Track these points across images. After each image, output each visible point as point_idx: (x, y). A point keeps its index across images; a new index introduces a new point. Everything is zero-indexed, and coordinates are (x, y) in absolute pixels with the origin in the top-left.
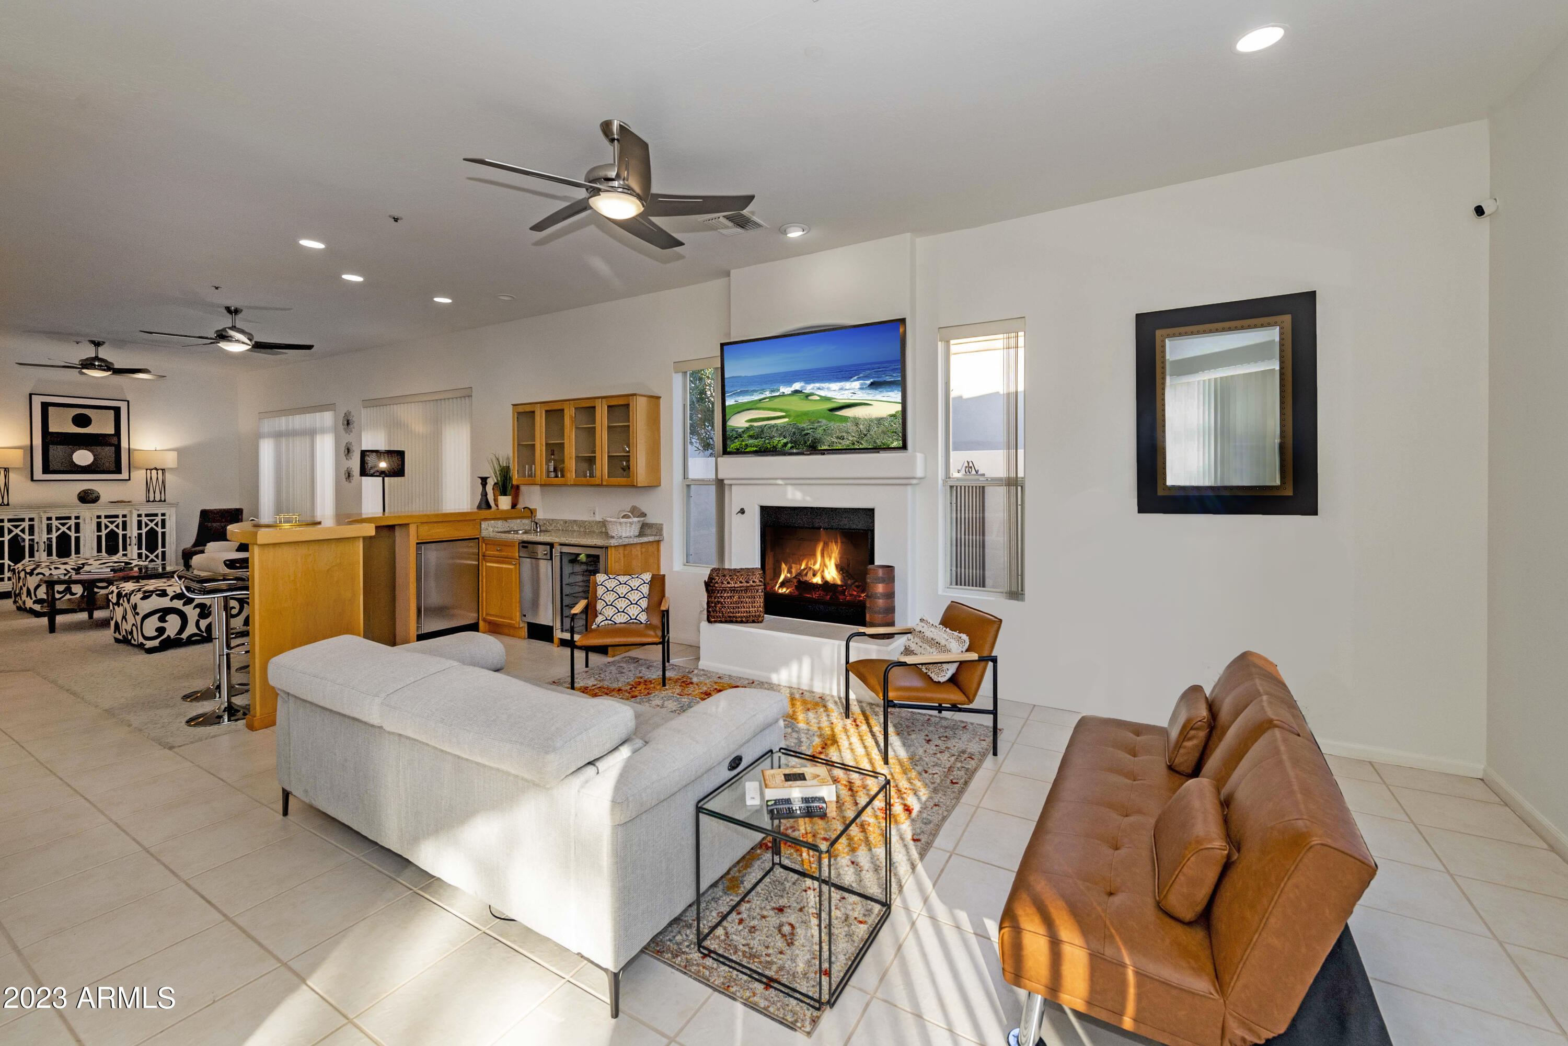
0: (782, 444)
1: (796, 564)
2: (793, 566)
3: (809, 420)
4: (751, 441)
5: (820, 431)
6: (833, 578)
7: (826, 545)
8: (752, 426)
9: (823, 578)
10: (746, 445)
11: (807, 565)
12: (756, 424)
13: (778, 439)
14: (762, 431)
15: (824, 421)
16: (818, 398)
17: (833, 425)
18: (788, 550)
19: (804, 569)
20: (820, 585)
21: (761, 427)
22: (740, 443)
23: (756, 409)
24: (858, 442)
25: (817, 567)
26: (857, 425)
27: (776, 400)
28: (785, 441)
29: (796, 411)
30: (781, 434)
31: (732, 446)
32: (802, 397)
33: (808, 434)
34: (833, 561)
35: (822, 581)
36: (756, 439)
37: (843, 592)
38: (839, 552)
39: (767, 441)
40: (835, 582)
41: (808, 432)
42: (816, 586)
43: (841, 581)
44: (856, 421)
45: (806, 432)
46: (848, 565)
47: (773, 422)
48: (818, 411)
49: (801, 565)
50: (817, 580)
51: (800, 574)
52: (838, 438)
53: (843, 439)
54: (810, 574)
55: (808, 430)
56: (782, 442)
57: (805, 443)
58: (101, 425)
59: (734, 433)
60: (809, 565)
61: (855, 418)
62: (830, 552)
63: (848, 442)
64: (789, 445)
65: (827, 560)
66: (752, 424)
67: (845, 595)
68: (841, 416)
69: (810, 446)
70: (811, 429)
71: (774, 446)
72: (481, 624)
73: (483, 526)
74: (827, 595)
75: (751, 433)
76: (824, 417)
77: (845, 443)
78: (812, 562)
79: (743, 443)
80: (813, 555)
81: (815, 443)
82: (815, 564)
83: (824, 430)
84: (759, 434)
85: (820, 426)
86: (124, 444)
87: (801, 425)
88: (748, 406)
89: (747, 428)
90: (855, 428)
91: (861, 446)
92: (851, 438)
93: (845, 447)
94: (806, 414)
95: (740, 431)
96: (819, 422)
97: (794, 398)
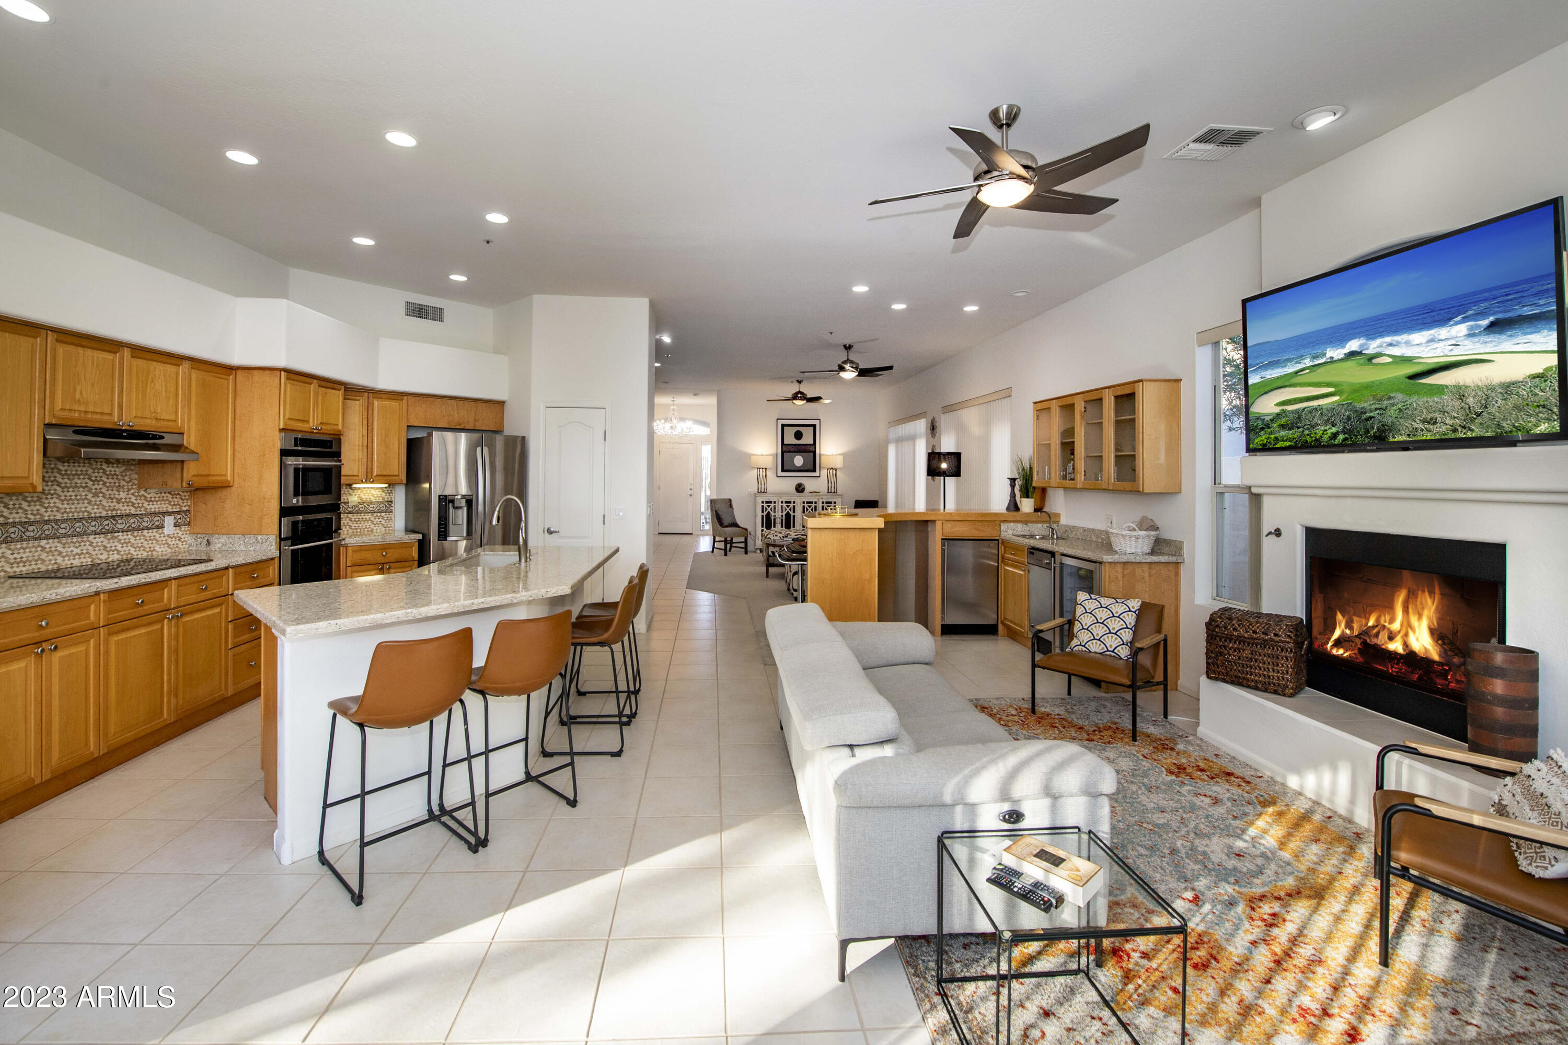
0: (1329, 435)
1: (1360, 617)
2: (1355, 618)
3: (1374, 397)
4: (1283, 433)
5: (1393, 412)
6: (1426, 649)
7: (1412, 595)
8: (1284, 411)
9: (1406, 645)
10: (1277, 439)
11: (1378, 620)
12: (1290, 408)
13: (1323, 428)
14: (1299, 417)
15: (1399, 396)
16: (1390, 360)
17: (1416, 401)
18: (1346, 595)
19: (1374, 627)
20: (1400, 654)
21: (1297, 411)
22: (1267, 436)
23: (1290, 386)
24: (1464, 427)
25: (1396, 626)
26: (1462, 397)
27: (1321, 370)
28: (1334, 430)
29: (1352, 384)
30: (1327, 421)
31: (1256, 441)
32: (1362, 361)
33: (1371, 418)
34: (1425, 623)
35: (1404, 650)
36: (1290, 429)
37: (1444, 675)
38: (1437, 609)
39: (1306, 432)
40: (1428, 655)
41: (1372, 414)
42: (1393, 656)
43: (1440, 655)
44: (1460, 393)
45: (1368, 415)
46: (1455, 633)
47: (1315, 403)
48: (1389, 381)
49: (1368, 620)
50: (1396, 646)
51: (1366, 632)
52: (1424, 421)
53: (1435, 423)
54: (1383, 636)
55: (1371, 411)
56: (1330, 432)
57: (1368, 432)
58: (807, 439)
59: (1260, 422)
60: (1382, 622)
61: (1458, 387)
62: (1419, 606)
63: (1444, 428)
64: (1341, 437)
65: (1414, 619)
66: (1285, 407)
67: (1446, 679)
68: (1431, 385)
69: (1375, 437)
70: (1376, 409)
71: (1316, 440)
72: (1000, 627)
73: (1002, 528)
74: (1412, 673)
75: (1283, 421)
76: (1399, 390)
77: (1438, 431)
78: (1388, 617)
79: (1272, 436)
80: (1390, 607)
81: (1384, 431)
82: (1392, 621)
83: (1400, 410)
84: (1296, 420)
85: (1393, 405)
86: (818, 452)
87: (1359, 405)
88: (1279, 383)
89: (1278, 414)
90: (1457, 403)
91: (1469, 434)
92: (1449, 421)
93: (1438, 437)
94: (1368, 386)
95: (1268, 418)
96: (1390, 398)
97: (1350, 364)
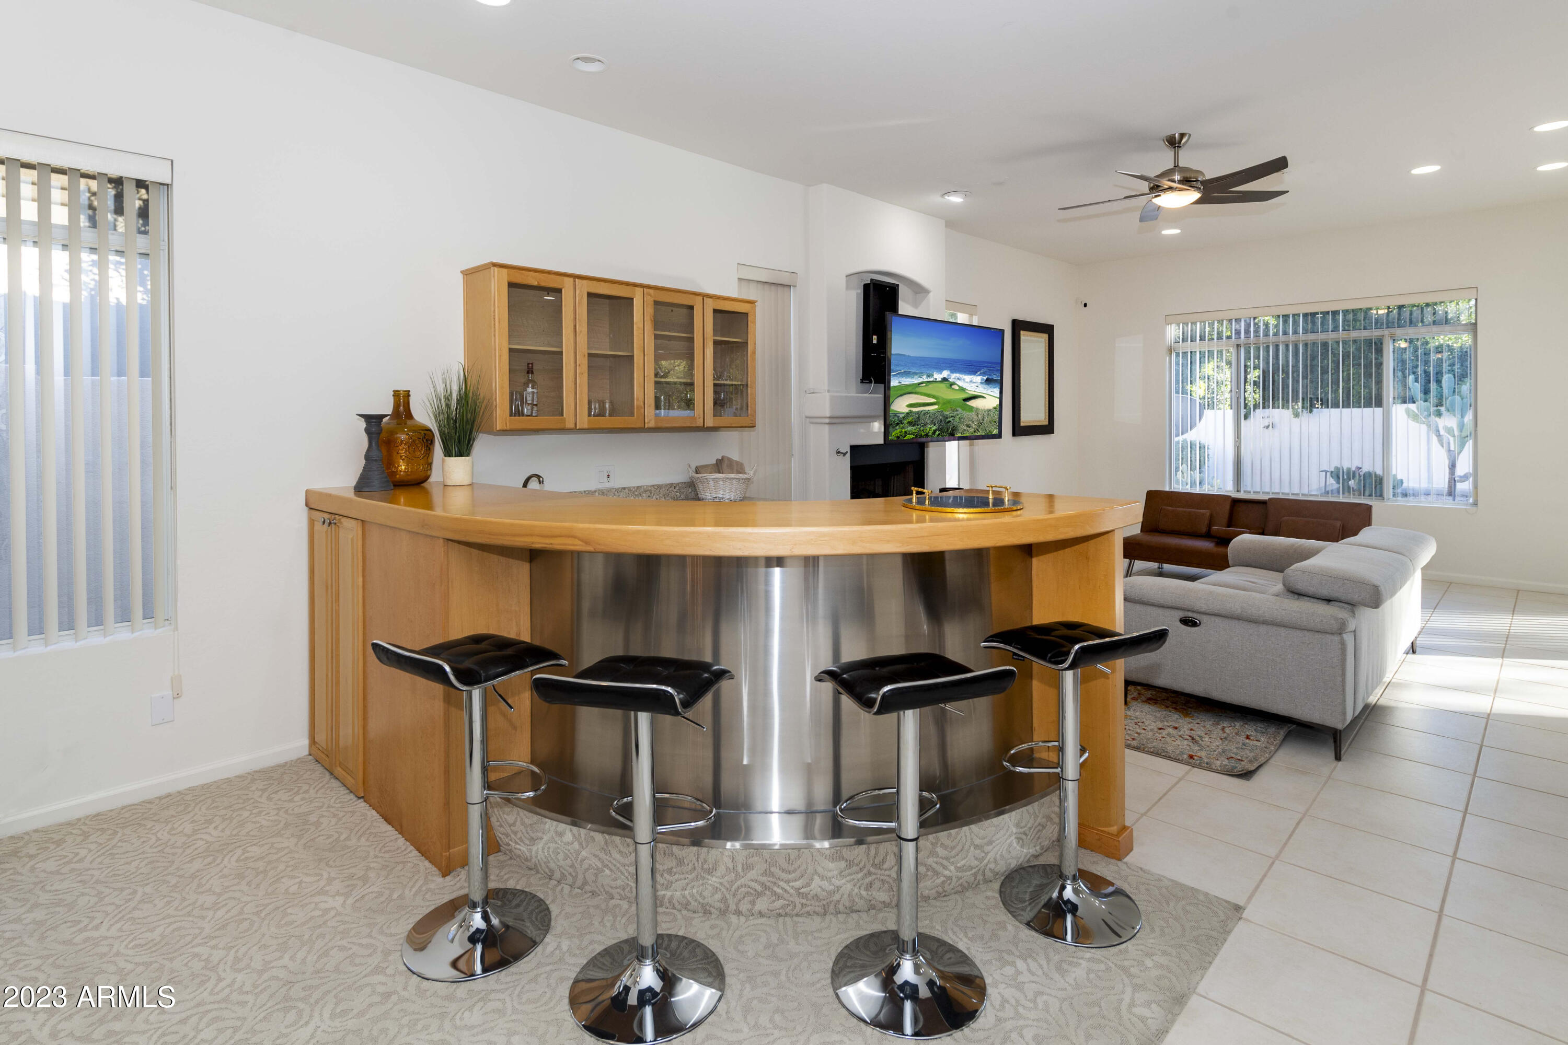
0: (933, 431)
3: (951, 409)
4: (909, 428)
5: (957, 419)
8: (911, 412)
10: (905, 433)
12: (915, 410)
13: (930, 426)
14: (919, 417)
15: (960, 410)
16: (957, 388)
17: (966, 414)
21: (917, 413)
22: (901, 430)
23: (915, 393)
24: (977, 430)
26: (977, 414)
27: (931, 386)
28: (935, 428)
29: (944, 399)
30: (932, 421)
31: (894, 434)
32: (948, 385)
36: (914, 426)
39: (922, 429)
41: (950, 420)
44: (977, 411)
45: (948, 420)
47: (927, 408)
48: (957, 400)
52: (967, 426)
53: (970, 427)
55: (950, 416)
56: (933, 429)
57: (948, 430)
59: (896, 418)
63: (972, 430)
64: (937, 433)
66: (912, 409)
68: (969, 406)
69: (950, 434)
70: (952, 416)
71: (926, 434)
75: (910, 419)
76: (959, 406)
77: (970, 432)
79: (904, 430)
81: (954, 431)
83: (960, 418)
84: (917, 419)
87: (946, 413)
88: (909, 390)
89: (907, 414)
90: (976, 417)
91: (979, 434)
92: (974, 427)
93: (970, 435)
94: (950, 402)
95: (901, 416)
96: (957, 411)
97: (943, 386)
